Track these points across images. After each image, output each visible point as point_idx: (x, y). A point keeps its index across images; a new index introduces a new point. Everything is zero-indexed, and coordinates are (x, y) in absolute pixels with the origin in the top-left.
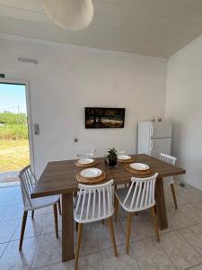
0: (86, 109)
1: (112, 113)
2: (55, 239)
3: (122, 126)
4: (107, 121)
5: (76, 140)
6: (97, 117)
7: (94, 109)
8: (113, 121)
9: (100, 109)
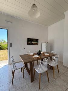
0: (28, 39)
1: (35, 40)
2: (23, 78)
3: (38, 44)
4: (34, 42)
5: (24, 49)
6: (31, 41)
7: (30, 39)
8: (35, 43)
9: (32, 39)
